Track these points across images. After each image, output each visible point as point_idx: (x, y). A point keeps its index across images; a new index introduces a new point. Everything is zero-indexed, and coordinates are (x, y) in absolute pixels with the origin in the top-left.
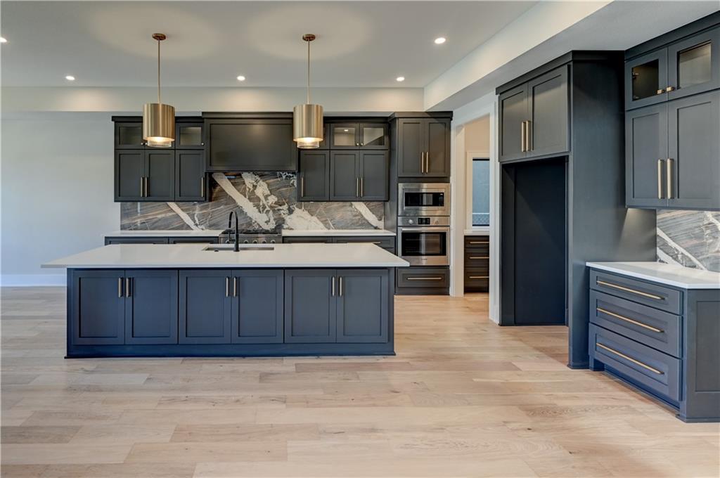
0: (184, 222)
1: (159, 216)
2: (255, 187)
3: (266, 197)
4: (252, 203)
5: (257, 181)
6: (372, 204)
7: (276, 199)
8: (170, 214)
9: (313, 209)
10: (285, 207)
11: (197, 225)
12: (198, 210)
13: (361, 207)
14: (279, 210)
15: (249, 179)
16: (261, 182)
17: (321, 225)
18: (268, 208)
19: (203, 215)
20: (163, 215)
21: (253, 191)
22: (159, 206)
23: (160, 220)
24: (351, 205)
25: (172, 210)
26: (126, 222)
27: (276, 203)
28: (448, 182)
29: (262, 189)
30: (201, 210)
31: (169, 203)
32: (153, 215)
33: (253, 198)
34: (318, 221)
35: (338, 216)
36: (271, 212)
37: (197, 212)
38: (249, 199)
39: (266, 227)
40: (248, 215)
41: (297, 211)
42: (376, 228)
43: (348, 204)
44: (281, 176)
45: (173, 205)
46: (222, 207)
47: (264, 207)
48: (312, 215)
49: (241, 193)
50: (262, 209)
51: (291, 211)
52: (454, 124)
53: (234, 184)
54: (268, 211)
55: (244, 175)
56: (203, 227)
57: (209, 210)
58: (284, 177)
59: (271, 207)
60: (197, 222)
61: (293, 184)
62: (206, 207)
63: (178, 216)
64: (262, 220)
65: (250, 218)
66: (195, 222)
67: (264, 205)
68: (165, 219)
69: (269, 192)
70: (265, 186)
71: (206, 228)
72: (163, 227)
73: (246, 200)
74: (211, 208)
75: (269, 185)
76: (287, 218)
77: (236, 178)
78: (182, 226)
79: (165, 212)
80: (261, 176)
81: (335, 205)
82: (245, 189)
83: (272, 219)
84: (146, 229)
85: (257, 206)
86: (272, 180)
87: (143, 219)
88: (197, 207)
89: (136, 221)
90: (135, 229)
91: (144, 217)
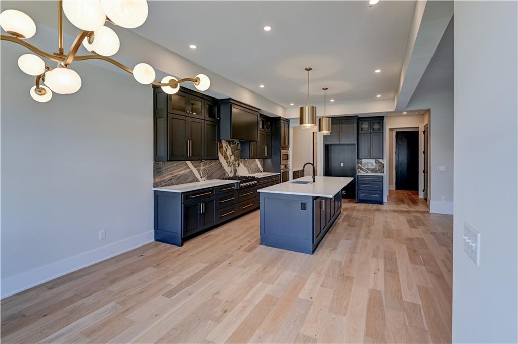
0: (195, 176)
1: (181, 173)
2: (226, 149)
3: (230, 156)
4: (225, 161)
5: (227, 146)
6: (260, 160)
7: (234, 158)
8: (188, 170)
9: (245, 163)
10: (237, 162)
11: (201, 178)
12: (202, 166)
13: (258, 162)
14: (235, 164)
15: (224, 145)
16: (229, 147)
17: (248, 172)
18: (231, 164)
19: (205, 169)
20: (183, 172)
21: (226, 153)
22: (181, 164)
23: (181, 176)
24: (256, 161)
25: (188, 167)
26: (158, 180)
27: (234, 160)
28: (289, 149)
29: (229, 151)
30: (204, 166)
31: (187, 162)
32: (178, 172)
33: (226, 157)
34: (246, 169)
35: (252, 167)
36: (232, 166)
37: (202, 168)
39: (231, 175)
40: (224, 168)
41: (242, 165)
42: (261, 172)
44: (235, 143)
45: (189, 163)
46: (213, 163)
48: (245, 167)
49: (221, 153)
50: (229, 164)
51: (239, 165)
53: (220, 147)
56: (204, 179)
58: (237, 144)
59: (232, 163)
60: (202, 176)
61: (239, 149)
62: (206, 164)
63: (192, 171)
64: (229, 171)
65: (225, 171)
67: (230, 161)
68: (184, 175)
69: (231, 153)
70: (230, 149)
71: (206, 179)
72: (183, 182)
73: (223, 158)
74: (208, 165)
76: (237, 168)
78: (194, 179)
79: (185, 169)
80: (229, 143)
81: (251, 160)
82: (223, 150)
83: (233, 170)
85: (227, 162)
86: (232, 146)
87: (170, 177)
88: (202, 164)
89: (166, 178)
90: (165, 186)
91: (171, 174)
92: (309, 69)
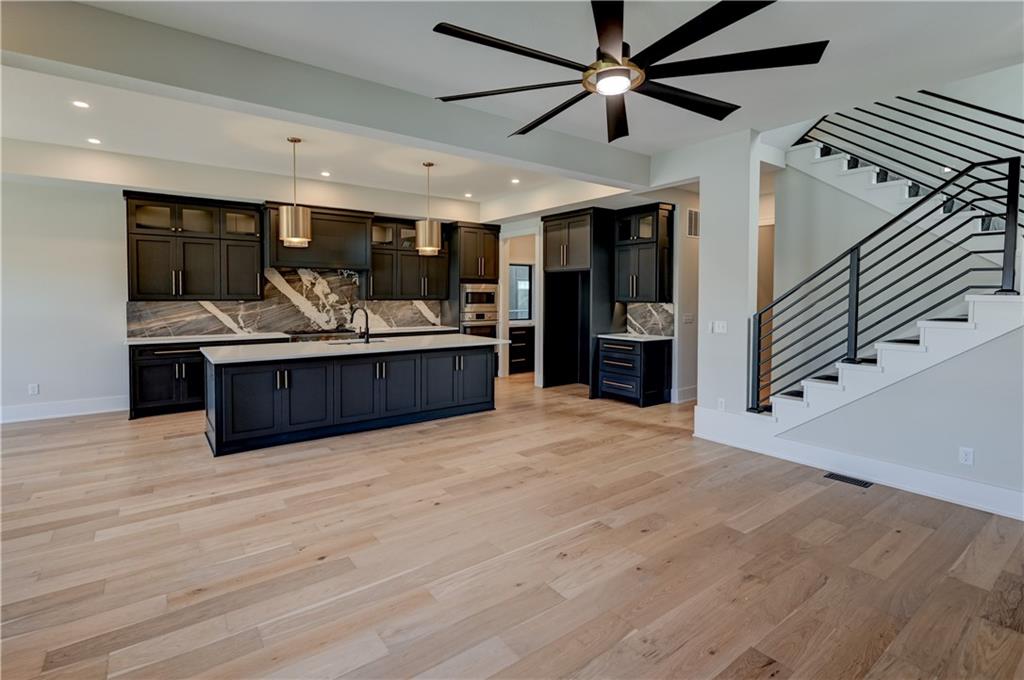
0: (224, 324)
1: (188, 319)
2: (313, 284)
3: (326, 296)
4: (309, 303)
5: (315, 278)
6: (430, 302)
7: (337, 298)
8: (204, 316)
9: (376, 307)
10: (347, 306)
11: (241, 328)
12: (242, 310)
13: (420, 305)
14: (341, 309)
15: (306, 277)
16: (320, 279)
17: (384, 323)
18: (328, 307)
19: (250, 316)
20: (194, 317)
21: (311, 290)
22: (189, 305)
23: (189, 323)
24: (412, 304)
25: (206, 311)
26: (135, 327)
27: (337, 302)
28: (497, 283)
29: (321, 287)
30: (246, 310)
31: (203, 303)
32: (179, 317)
33: (311, 297)
34: (381, 320)
35: (400, 315)
36: (332, 312)
37: (241, 313)
38: (306, 297)
39: (326, 327)
40: (306, 315)
41: (360, 310)
42: (434, 325)
43: (409, 302)
44: (342, 274)
45: (208, 305)
46: (274, 307)
47: (324, 306)
48: (375, 314)
49: (298, 291)
50: (321, 308)
51: (353, 311)
52: (502, 235)
53: (288, 281)
54: (328, 311)
55: (301, 272)
56: (249, 329)
57: (258, 310)
58: (346, 275)
59: (332, 306)
60: (242, 324)
61: (355, 283)
62: (254, 307)
63: (215, 318)
64: (322, 320)
65: (309, 319)
66: (238, 323)
67: (324, 304)
68: (197, 322)
69: (329, 291)
70: (325, 283)
71: (254, 331)
72: (193, 332)
73: (303, 298)
74: (259, 308)
75: (328, 282)
76: (349, 317)
77: (291, 274)
78: (221, 330)
79: (198, 313)
80: (321, 274)
81: (397, 303)
82: (302, 286)
83: (333, 318)
84: (169, 335)
85: (317, 305)
86: (332, 278)
87: (163, 323)
88: (242, 306)
89: (152, 325)
90: (150, 336)
91: (165, 320)
92: (295, 141)
